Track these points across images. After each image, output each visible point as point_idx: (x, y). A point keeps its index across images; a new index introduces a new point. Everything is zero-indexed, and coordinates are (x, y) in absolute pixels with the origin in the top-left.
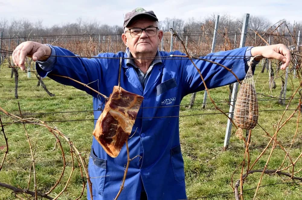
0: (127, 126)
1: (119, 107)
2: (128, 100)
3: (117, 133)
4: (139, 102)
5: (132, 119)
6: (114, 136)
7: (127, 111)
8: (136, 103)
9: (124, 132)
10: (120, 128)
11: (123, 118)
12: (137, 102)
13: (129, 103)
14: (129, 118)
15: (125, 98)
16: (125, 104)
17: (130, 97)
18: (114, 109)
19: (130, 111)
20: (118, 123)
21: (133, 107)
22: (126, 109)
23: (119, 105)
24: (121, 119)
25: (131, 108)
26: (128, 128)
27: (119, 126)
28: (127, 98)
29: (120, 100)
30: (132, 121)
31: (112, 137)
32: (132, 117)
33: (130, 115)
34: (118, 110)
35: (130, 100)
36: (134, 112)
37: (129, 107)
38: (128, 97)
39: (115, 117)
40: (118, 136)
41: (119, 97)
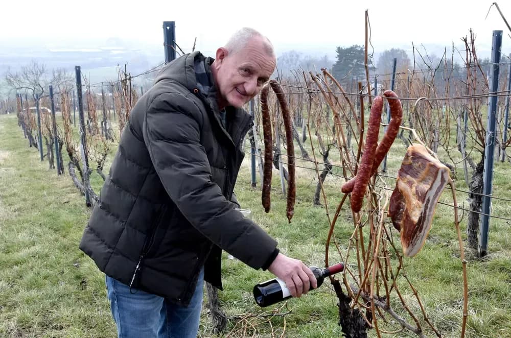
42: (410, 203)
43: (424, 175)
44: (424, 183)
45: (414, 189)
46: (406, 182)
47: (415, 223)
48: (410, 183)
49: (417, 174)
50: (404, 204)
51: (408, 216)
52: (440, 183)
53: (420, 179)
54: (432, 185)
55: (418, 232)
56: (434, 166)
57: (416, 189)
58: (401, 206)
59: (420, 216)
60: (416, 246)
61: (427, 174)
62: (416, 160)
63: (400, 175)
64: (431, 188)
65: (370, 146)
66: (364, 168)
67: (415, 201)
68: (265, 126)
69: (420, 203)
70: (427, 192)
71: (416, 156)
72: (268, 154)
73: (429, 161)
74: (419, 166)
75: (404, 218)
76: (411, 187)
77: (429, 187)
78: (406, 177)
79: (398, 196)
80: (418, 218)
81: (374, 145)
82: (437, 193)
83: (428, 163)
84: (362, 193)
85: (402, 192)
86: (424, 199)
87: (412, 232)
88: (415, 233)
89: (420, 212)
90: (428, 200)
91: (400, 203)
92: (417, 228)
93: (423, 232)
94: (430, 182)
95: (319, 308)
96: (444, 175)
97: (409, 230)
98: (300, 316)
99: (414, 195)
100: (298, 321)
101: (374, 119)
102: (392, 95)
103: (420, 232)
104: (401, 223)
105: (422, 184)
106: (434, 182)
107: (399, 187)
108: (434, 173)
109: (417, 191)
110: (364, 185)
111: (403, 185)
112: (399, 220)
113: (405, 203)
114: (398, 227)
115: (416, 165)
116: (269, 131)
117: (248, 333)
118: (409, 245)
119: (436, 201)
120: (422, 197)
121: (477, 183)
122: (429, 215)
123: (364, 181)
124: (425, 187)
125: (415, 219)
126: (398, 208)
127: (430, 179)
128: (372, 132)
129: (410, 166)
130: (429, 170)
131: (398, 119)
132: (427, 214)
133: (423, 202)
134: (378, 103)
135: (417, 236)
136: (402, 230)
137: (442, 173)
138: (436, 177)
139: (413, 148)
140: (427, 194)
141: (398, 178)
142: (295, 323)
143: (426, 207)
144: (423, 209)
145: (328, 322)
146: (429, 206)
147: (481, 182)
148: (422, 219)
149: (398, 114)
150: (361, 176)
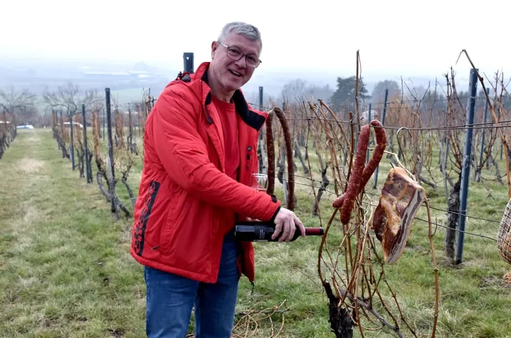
42: (390, 218)
43: (403, 194)
44: (403, 201)
45: (394, 206)
46: (387, 199)
47: (394, 236)
48: (391, 201)
49: (397, 193)
50: (385, 218)
51: (389, 229)
52: (416, 201)
53: (399, 198)
54: (410, 203)
55: (397, 244)
56: (412, 187)
57: (396, 205)
58: (383, 220)
59: (399, 229)
60: (395, 255)
61: (406, 194)
62: (397, 181)
63: (383, 193)
64: (409, 206)
65: (358, 168)
66: (352, 187)
67: (395, 216)
68: (269, 147)
69: (399, 218)
70: (405, 209)
71: (396, 177)
72: (272, 171)
73: (408, 182)
74: (399, 186)
75: (386, 230)
76: (392, 204)
77: (407, 204)
78: (388, 196)
79: (381, 211)
80: (397, 231)
81: (361, 167)
82: (414, 210)
83: (407, 184)
84: (350, 208)
85: (384, 208)
86: (403, 215)
87: (392, 243)
88: (395, 243)
89: (399, 226)
90: (406, 215)
91: (382, 218)
92: (396, 240)
93: (401, 242)
94: (408, 200)
95: (313, 306)
96: (421, 194)
97: (390, 241)
98: (297, 313)
99: (394, 211)
100: (295, 318)
101: (362, 144)
102: (378, 124)
103: (399, 243)
104: (383, 234)
105: (401, 201)
106: (411, 200)
107: (382, 204)
108: (411, 193)
109: (397, 208)
110: (352, 201)
111: (385, 202)
112: (381, 232)
113: (387, 218)
114: (380, 238)
115: (396, 185)
116: (272, 152)
117: (251, 328)
118: (389, 254)
119: (413, 217)
120: (401, 213)
121: (454, 200)
122: (406, 229)
123: (352, 197)
124: (404, 204)
125: (395, 232)
126: (381, 221)
127: (408, 198)
128: (359, 156)
129: (392, 186)
130: (408, 190)
131: (382, 145)
132: (405, 228)
133: (402, 218)
134: (366, 131)
135: (396, 247)
136: (383, 241)
137: (419, 193)
138: (413, 196)
139: (394, 171)
140: (406, 210)
141: (381, 196)
142: (292, 320)
143: (404, 222)
144: (401, 223)
145: (321, 319)
146: (407, 221)
147: (458, 199)
148: (401, 232)
149: (383, 141)
150: (350, 193)
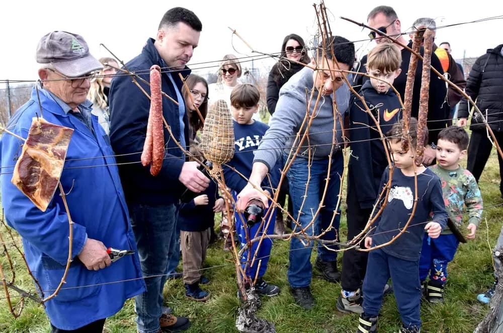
0: (53, 169)
1: (39, 144)
2: (51, 134)
3: (42, 178)
4: (67, 135)
5: (59, 159)
6: (37, 183)
7: (51, 149)
8: (63, 138)
9: (50, 176)
10: (44, 171)
11: (46, 158)
12: (65, 136)
13: (54, 138)
14: (55, 157)
15: (47, 132)
16: (48, 140)
17: (54, 130)
18: (33, 148)
19: (56, 148)
20: (40, 165)
21: (59, 143)
22: (49, 146)
23: (39, 142)
24: (44, 160)
25: (56, 145)
26: (54, 171)
27: (42, 169)
28: (49, 131)
29: (40, 135)
30: (58, 162)
31: (35, 185)
32: (58, 156)
33: (55, 154)
34: (38, 147)
35: (54, 133)
36: (61, 149)
37: (52, 144)
38: (51, 131)
39: (35, 157)
40: (42, 182)
41: (38, 131)
